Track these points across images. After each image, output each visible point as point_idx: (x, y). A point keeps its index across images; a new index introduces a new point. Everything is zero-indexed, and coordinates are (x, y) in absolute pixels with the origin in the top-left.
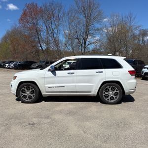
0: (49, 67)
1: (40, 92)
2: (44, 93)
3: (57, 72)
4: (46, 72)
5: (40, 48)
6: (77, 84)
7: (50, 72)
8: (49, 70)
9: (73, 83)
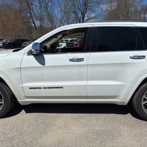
0: (29, 47)
1: (13, 97)
2: (22, 100)
3: (46, 56)
4: (23, 57)
5: (33, 25)
6: (90, 83)
7: (32, 57)
8: (30, 53)
9: (81, 79)
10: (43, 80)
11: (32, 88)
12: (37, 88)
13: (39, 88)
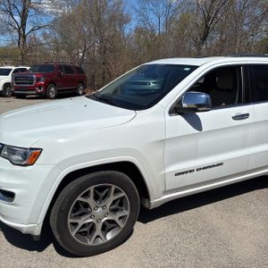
10: (195, 157)
11: (179, 174)
12: (187, 172)
13: (190, 171)
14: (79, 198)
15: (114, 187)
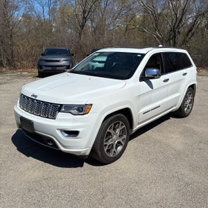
13: (148, 111)
14: (108, 130)
15: (121, 123)
